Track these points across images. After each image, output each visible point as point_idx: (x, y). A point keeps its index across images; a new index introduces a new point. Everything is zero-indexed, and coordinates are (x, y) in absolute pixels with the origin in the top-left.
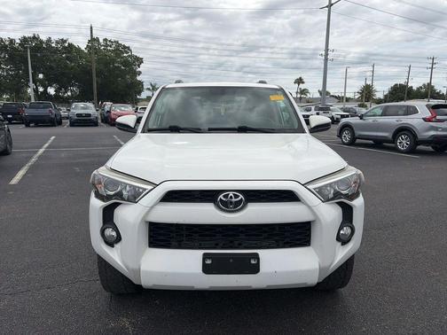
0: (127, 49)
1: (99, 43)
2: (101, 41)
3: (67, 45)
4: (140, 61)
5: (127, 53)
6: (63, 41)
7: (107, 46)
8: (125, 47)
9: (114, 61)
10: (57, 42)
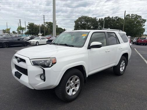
0: (140, 17)
1: (129, 16)
2: (130, 15)
3: (118, 18)
4: (145, 21)
5: (140, 18)
6: (117, 17)
7: (132, 16)
8: (139, 16)
9: (133, 22)
10: (115, 18)
